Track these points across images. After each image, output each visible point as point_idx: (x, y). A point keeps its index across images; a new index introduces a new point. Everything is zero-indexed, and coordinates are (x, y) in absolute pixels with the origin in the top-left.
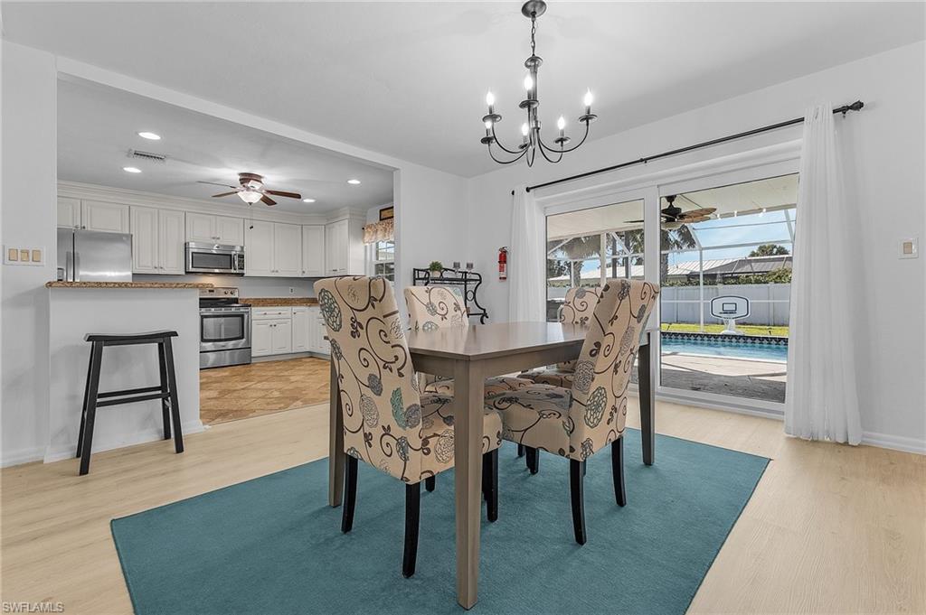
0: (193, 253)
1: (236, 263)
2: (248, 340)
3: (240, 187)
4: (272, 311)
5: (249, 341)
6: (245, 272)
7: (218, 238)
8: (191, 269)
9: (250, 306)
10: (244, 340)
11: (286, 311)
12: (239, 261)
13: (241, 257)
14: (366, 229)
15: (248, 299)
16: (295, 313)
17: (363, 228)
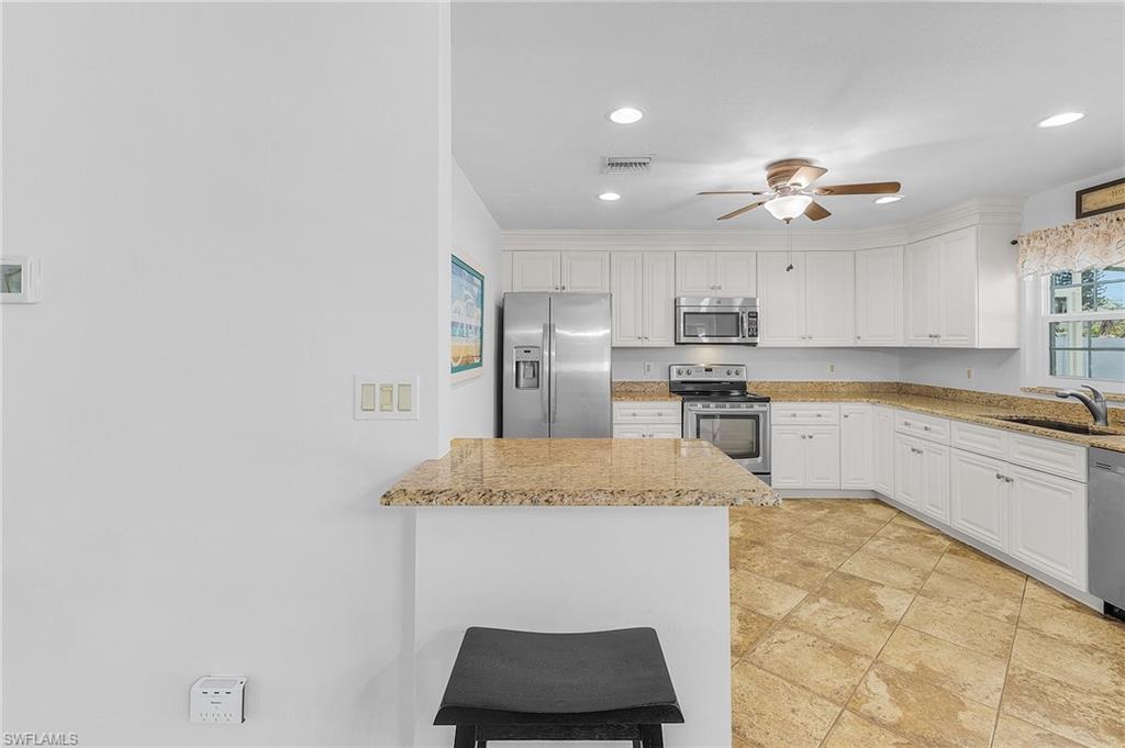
0: (685, 313)
1: (746, 325)
2: (764, 458)
3: (769, 191)
4: (806, 410)
5: (767, 461)
6: (758, 340)
7: (719, 288)
8: (683, 340)
9: (767, 400)
10: (760, 459)
11: (830, 410)
12: (750, 323)
13: (753, 315)
14: (1025, 242)
15: (761, 383)
16: (846, 416)
17: (1014, 242)
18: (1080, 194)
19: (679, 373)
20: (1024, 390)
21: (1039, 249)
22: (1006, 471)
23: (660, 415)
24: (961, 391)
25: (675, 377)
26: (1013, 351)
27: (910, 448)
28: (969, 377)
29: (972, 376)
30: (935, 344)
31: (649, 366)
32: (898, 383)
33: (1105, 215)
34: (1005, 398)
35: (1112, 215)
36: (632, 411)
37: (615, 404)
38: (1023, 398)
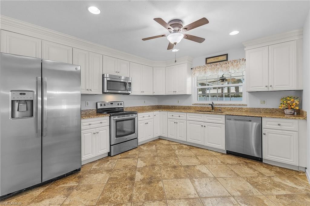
0: (108, 81)
4: (146, 115)
5: (137, 134)
6: (131, 92)
8: (106, 91)
10: (135, 133)
12: (129, 86)
13: (130, 83)
14: (194, 69)
15: (127, 107)
16: (155, 115)
17: (192, 69)
18: (206, 59)
19: (101, 105)
20: (193, 104)
21: (198, 71)
22: (203, 124)
23: (101, 123)
24: (177, 106)
25: (99, 107)
26: (190, 95)
27: (174, 122)
28: (178, 102)
29: (179, 102)
30: (175, 94)
31: (87, 103)
32: (158, 106)
33: (213, 64)
34: (188, 107)
35: (215, 64)
36: (88, 123)
37: (82, 121)
38: (193, 106)
